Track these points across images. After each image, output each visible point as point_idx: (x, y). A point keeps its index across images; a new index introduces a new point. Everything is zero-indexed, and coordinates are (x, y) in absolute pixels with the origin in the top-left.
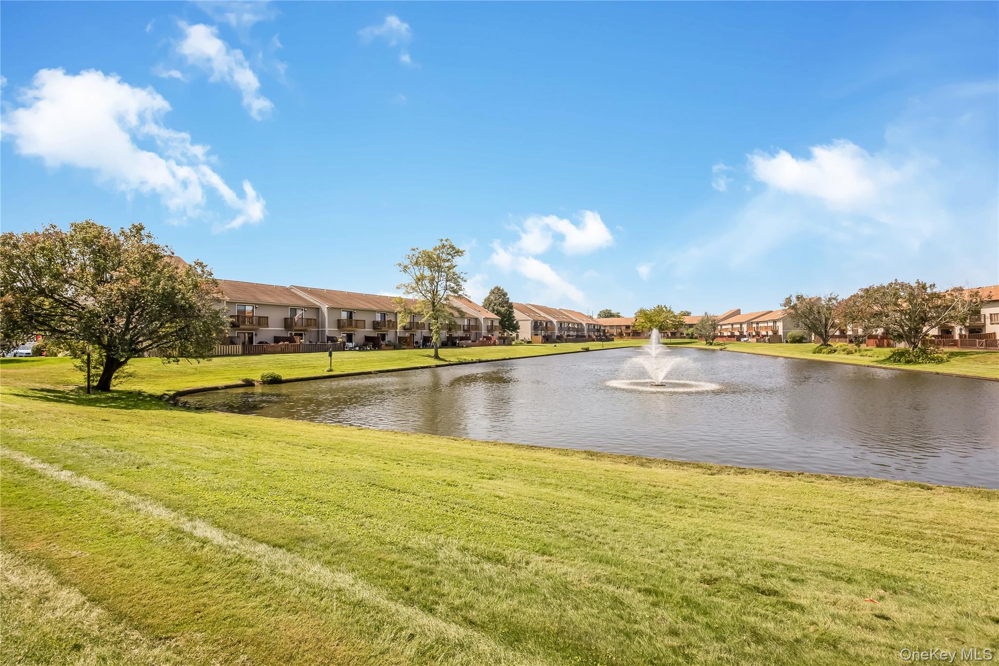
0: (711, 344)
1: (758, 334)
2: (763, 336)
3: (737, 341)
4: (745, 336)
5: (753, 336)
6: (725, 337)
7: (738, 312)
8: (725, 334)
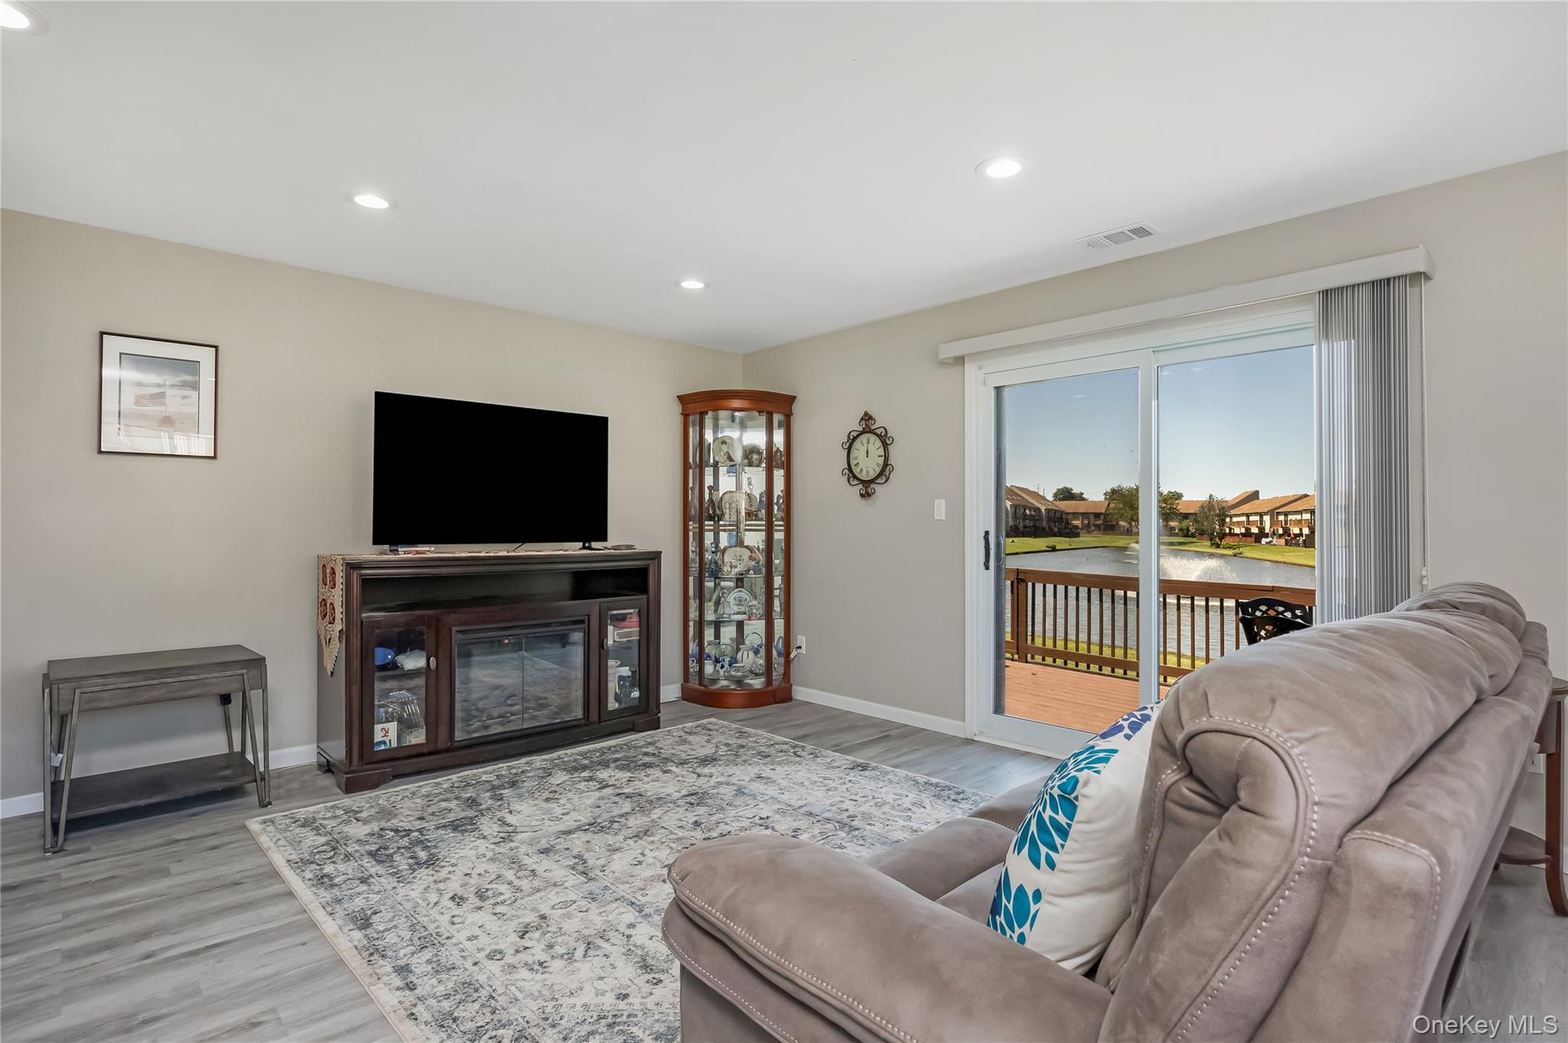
0: (1218, 546)
1: (1286, 531)
2: (1296, 536)
3: (1256, 542)
4: (1267, 536)
5: (1280, 536)
6: (1237, 535)
7: (1255, 495)
8: (1237, 531)
